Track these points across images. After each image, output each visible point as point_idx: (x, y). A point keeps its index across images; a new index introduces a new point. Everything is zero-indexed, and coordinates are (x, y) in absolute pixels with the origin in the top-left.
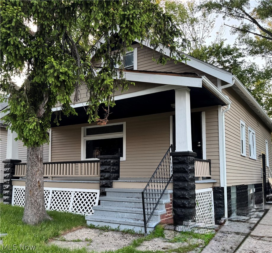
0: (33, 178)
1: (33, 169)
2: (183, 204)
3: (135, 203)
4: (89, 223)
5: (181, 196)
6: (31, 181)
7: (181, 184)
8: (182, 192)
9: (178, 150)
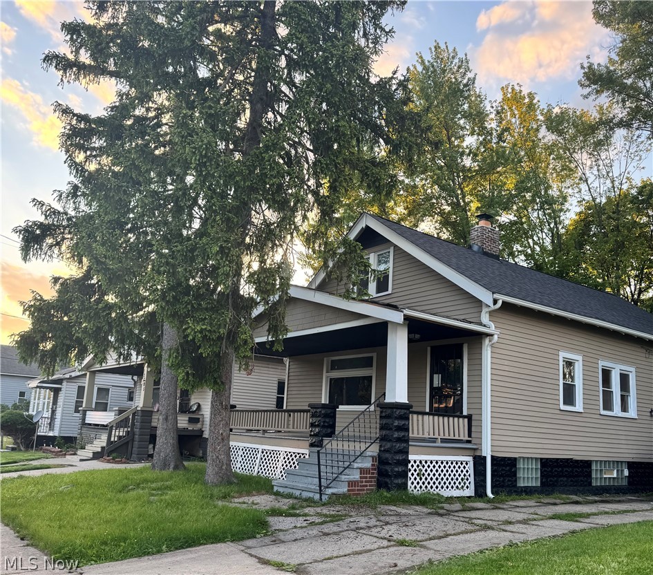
0: (215, 429)
4: (275, 489)
6: (214, 433)
9: (388, 399)
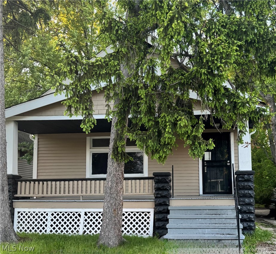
1: (118, 186)
2: (249, 218)
3: (210, 219)
5: (247, 211)
7: (246, 200)
8: (248, 207)
